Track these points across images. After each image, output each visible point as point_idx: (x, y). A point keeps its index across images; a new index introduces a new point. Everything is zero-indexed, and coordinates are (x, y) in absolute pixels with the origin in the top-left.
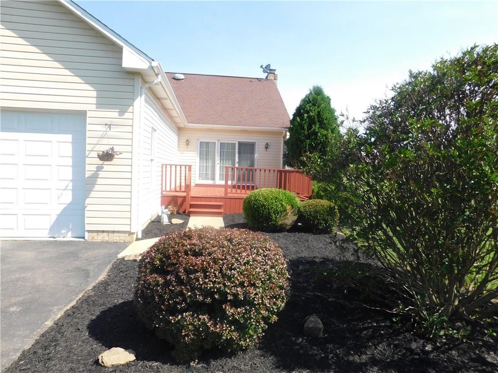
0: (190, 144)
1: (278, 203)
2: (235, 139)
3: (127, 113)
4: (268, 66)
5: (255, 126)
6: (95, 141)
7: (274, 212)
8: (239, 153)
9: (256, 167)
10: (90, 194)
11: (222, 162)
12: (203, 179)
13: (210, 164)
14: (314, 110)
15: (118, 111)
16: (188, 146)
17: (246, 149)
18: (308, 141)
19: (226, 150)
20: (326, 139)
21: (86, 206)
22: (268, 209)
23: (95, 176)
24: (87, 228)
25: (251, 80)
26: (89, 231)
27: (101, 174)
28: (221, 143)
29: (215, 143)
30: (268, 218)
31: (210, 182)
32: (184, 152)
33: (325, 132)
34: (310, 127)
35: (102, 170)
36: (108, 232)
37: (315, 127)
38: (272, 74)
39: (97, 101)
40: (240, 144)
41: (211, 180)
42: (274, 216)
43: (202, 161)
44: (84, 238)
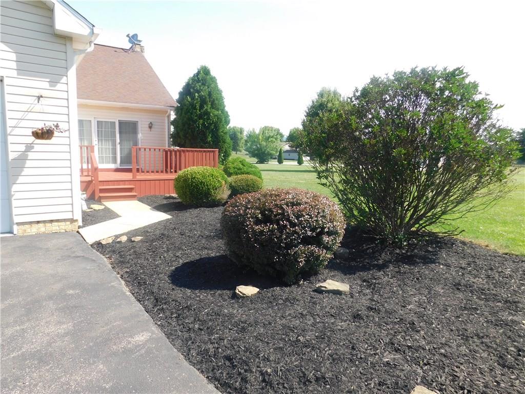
1: (215, 180)
2: (116, 118)
3: (59, 84)
4: (135, 36)
5: (137, 103)
6: (19, 115)
7: (213, 188)
8: (120, 133)
9: (140, 146)
10: (17, 179)
11: (100, 143)
14: (205, 90)
15: (48, 80)
17: (128, 129)
18: (201, 121)
19: (105, 130)
20: (218, 119)
21: (13, 195)
22: (207, 185)
23: (22, 158)
24: (17, 219)
25: (116, 49)
26: (18, 224)
27: (31, 155)
28: (98, 121)
29: (91, 121)
30: (207, 194)
33: (216, 113)
34: (201, 107)
35: (33, 150)
36: (44, 222)
37: (207, 107)
38: (138, 46)
39: (17, 66)
40: (121, 123)
42: (213, 192)
44: (12, 233)
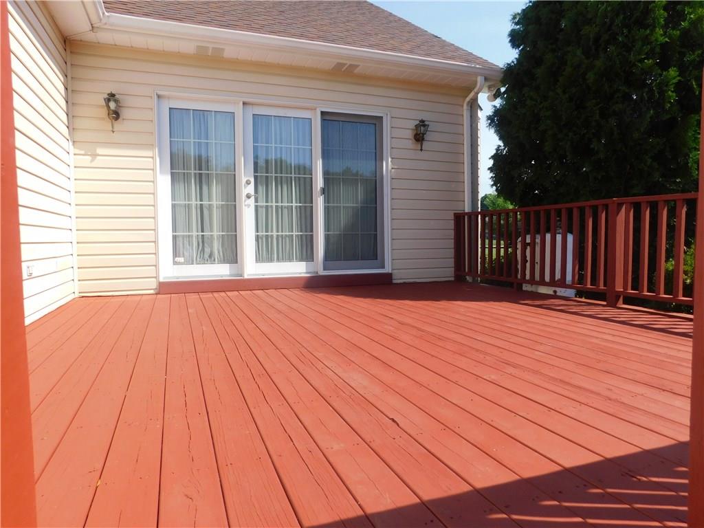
0: (125, 113)
8: (326, 156)
11: (262, 189)
12: (190, 262)
13: (215, 198)
16: (118, 125)
19: (277, 144)
28: (255, 116)
29: (232, 114)
31: (220, 271)
32: (100, 151)
40: (328, 121)
41: (224, 261)
43: (181, 187)
